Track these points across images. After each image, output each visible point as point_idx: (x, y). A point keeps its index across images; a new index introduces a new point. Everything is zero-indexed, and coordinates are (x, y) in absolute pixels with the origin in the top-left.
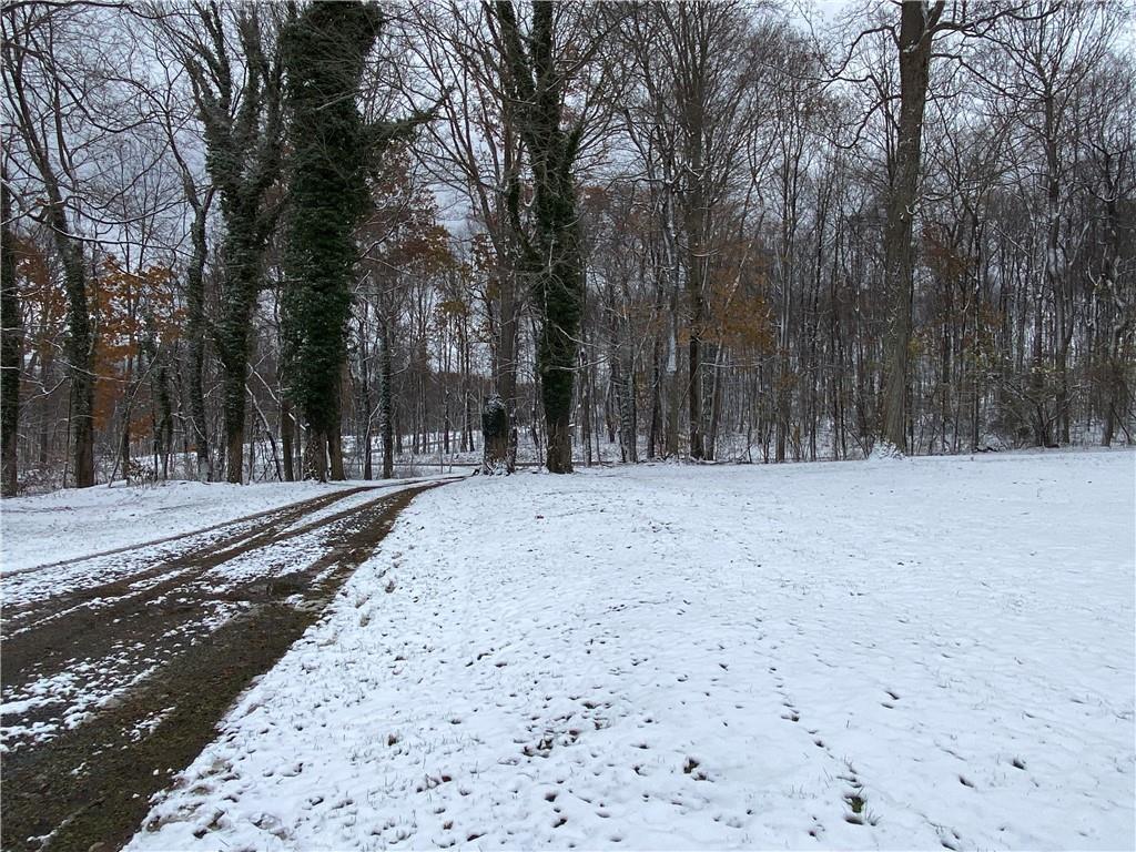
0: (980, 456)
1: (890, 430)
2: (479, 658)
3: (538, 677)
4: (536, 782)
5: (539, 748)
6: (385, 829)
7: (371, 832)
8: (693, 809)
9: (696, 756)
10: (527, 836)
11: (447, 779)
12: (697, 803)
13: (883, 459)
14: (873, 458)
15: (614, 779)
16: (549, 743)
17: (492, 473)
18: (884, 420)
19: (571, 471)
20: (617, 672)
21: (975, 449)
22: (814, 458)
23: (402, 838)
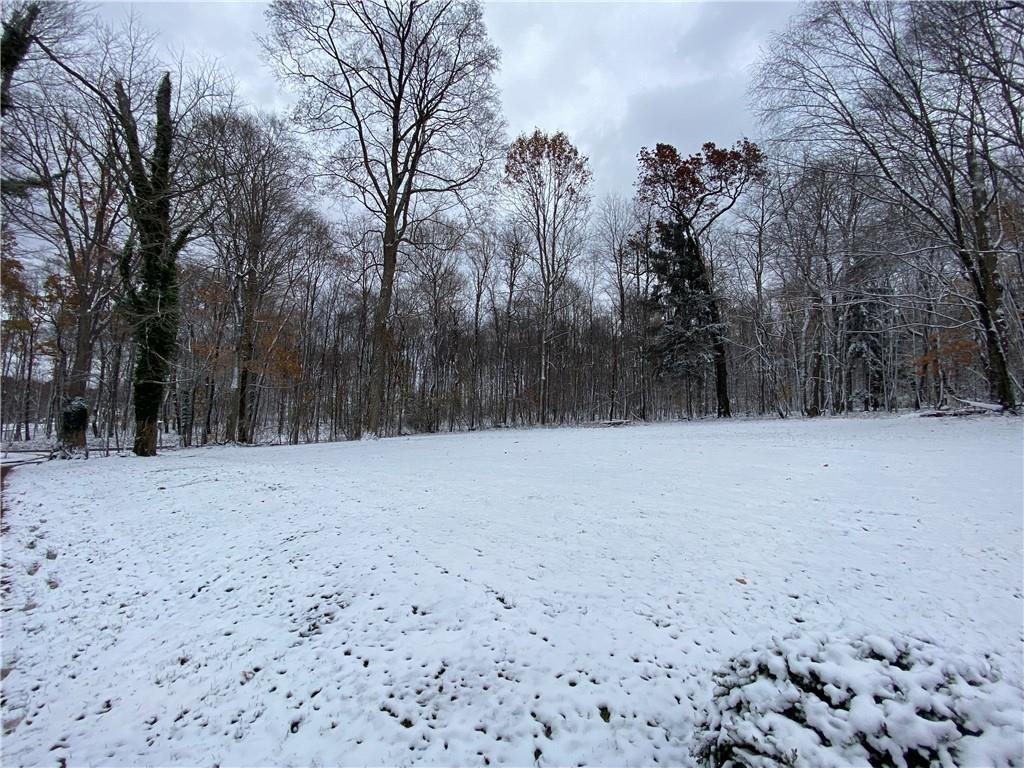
0: (402, 438)
1: (372, 426)
2: (199, 590)
3: (272, 591)
4: (330, 649)
5: (309, 630)
6: (239, 715)
7: (230, 721)
8: (432, 629)
9: (415, 604)
10: (351, 678)
11: (257, 670)
12: (434, 626)
13: (367, 440)
14: (363, 440)
15: (378, 630)
16: (315, 626)
17: (70, 458)
18: (370, 420)
19: (155, 454)
20: (328, 574)
21: (400, 434)
22: (317, 441)
23: (257, 716)
